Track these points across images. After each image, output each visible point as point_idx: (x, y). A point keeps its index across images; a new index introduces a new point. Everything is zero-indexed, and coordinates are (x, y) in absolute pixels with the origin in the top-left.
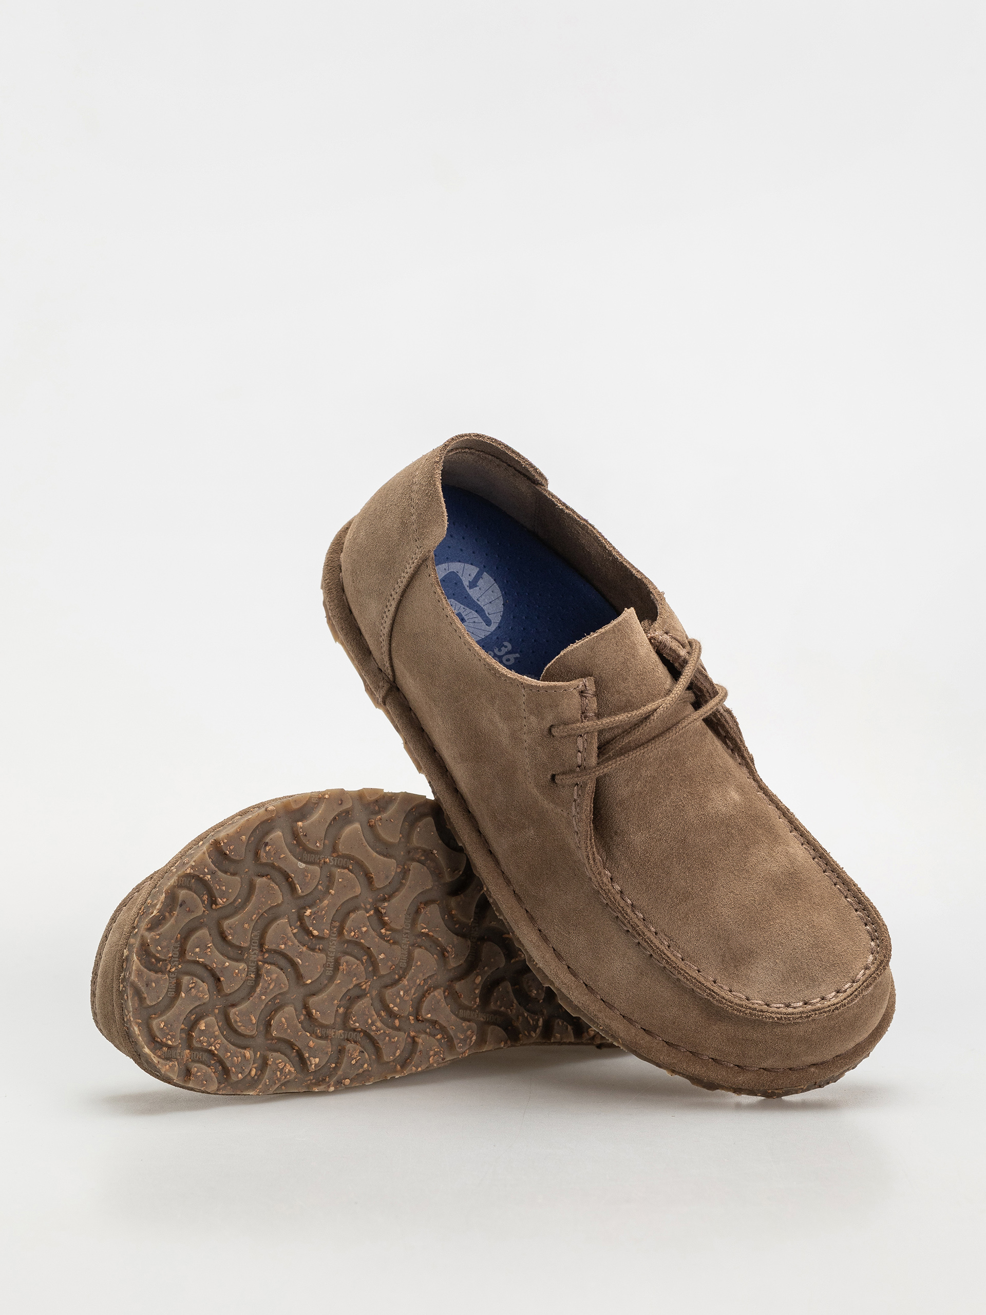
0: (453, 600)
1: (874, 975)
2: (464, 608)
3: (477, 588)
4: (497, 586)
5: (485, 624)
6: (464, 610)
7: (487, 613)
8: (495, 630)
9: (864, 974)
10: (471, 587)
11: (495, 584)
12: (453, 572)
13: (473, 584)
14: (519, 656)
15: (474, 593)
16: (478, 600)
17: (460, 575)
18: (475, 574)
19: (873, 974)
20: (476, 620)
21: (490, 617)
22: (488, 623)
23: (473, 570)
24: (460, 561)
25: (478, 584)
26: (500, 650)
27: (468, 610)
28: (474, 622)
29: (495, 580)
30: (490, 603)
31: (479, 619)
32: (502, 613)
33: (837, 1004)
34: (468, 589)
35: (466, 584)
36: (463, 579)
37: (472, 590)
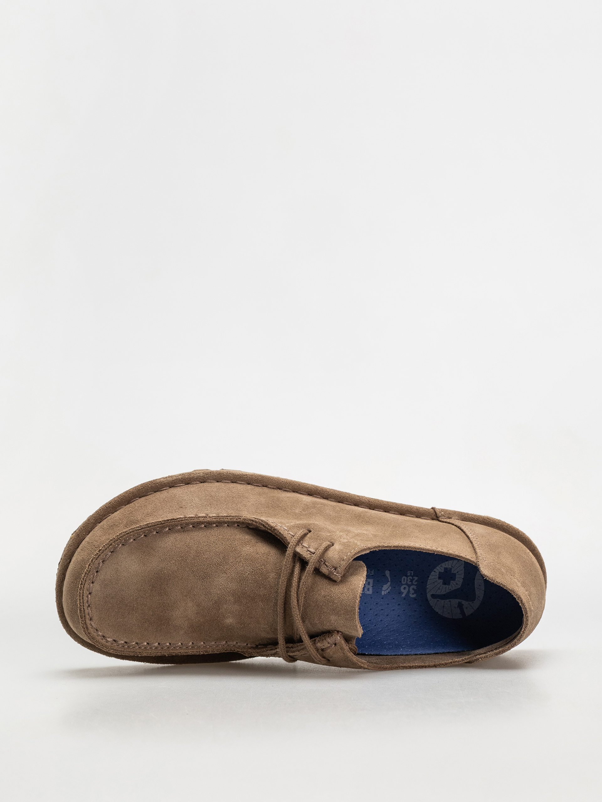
0: (459, 587)
1: (83, 619)
2: (451, 589)
3: (456, 607)
4: (450, 617)
5: (434, 594)
6: (449, 588)
7: (439, 600)
8: (427, 596)
9: (88, 614)
10: (459, 603)
11: (451, 617)
12: (475, 600)
13: (460, 606)
14: (402, 596)
15: (455, 602)
16: (450, 601)
17: (471, 603)
18: (465, 611)
19: (85, 618)
20: (439, 591)
21: (436, 600)
22: (433, 596)
23: (468, 612)
24: (478, 608)
25: (458, 608)
26: (413, 589)
27: (448, 591)
28: (439, 589)
29: (454, 619)
30: (444, 607)
31: (438, 593)
32: (433, 608)
33: (84, 587)
34: (460, 600)
35: (464, 602)
36: (467, 603)
37: (457, 602)
